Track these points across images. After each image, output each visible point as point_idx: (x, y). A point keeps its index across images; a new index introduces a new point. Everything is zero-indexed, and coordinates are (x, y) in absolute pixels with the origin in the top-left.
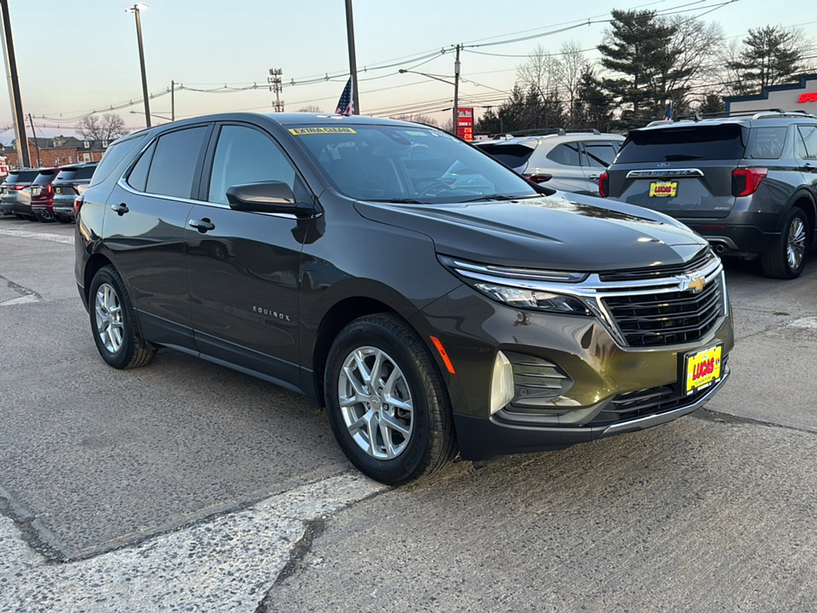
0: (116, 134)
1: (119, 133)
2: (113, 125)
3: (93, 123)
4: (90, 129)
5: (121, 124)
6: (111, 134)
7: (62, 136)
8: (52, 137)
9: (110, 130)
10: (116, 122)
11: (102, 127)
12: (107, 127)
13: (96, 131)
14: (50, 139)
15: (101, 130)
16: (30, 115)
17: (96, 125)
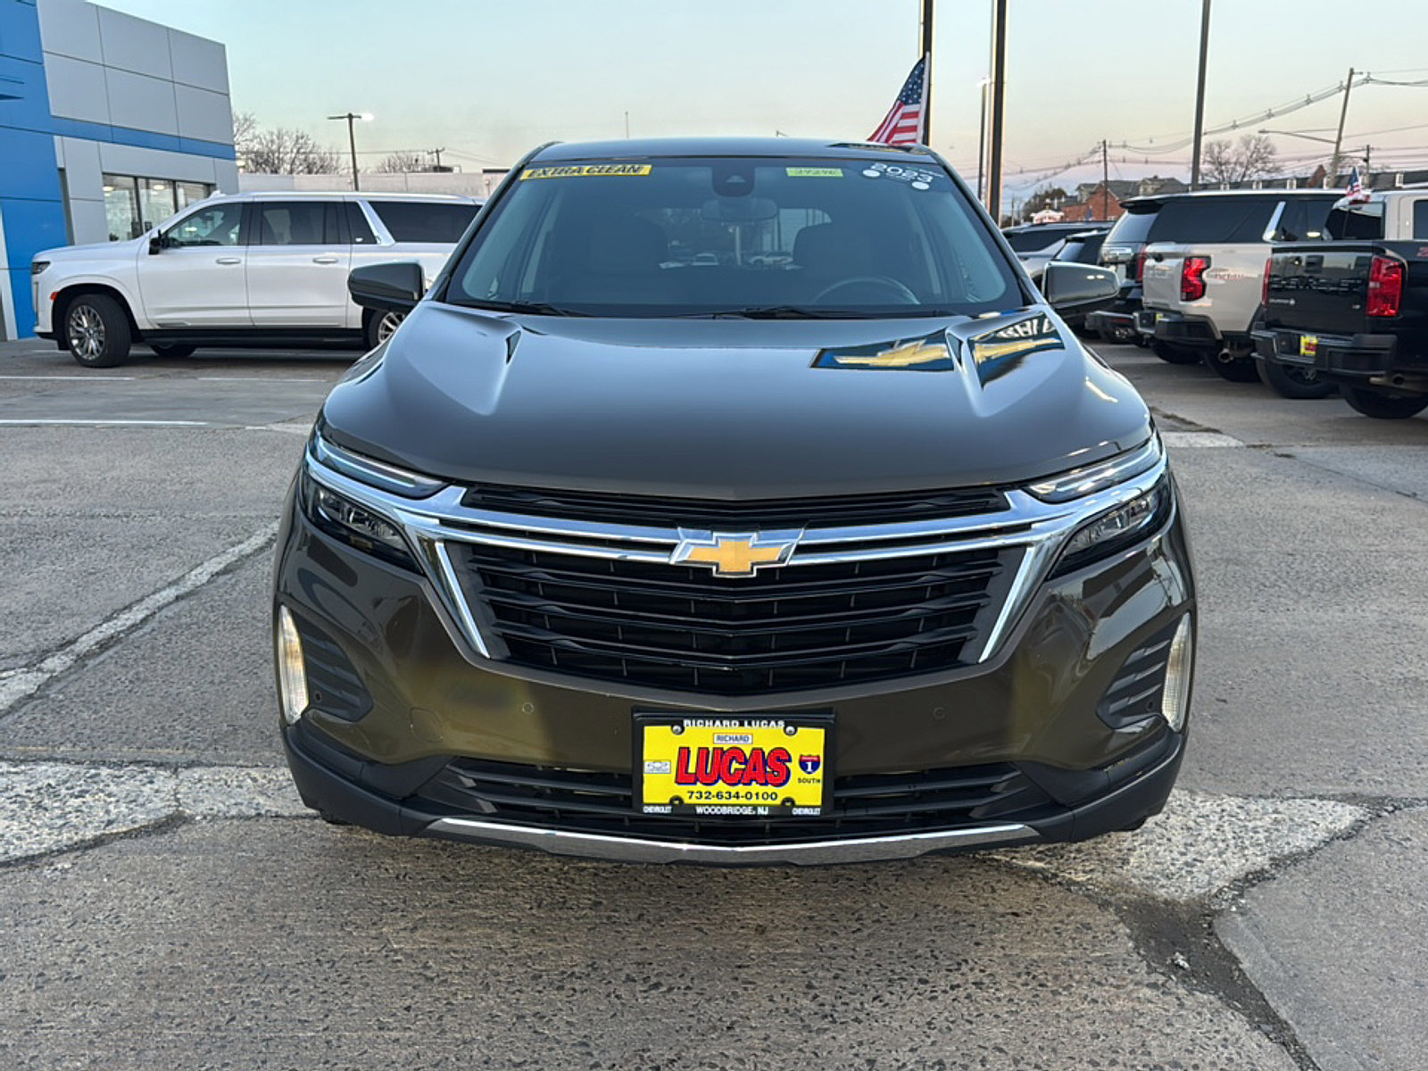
0: (1257, 171)
1: (1263, 170)
2: (1254, 155)
3: (1219, 153)
4: (1213, 163)
5: (1271, 153)
6: (1248, 172)
7: (1156, 177)
8: (1137, 178)
9: (1250, 163)
10: (1262, 151)
11: (1234, 160)
12: (1244, 159)
13: (1223, 168)
14: (1135, 183)
15: (1232, 165)
16: (1104, 142)
17: (1225, 156)
